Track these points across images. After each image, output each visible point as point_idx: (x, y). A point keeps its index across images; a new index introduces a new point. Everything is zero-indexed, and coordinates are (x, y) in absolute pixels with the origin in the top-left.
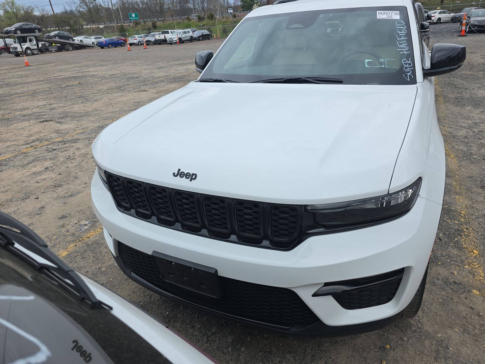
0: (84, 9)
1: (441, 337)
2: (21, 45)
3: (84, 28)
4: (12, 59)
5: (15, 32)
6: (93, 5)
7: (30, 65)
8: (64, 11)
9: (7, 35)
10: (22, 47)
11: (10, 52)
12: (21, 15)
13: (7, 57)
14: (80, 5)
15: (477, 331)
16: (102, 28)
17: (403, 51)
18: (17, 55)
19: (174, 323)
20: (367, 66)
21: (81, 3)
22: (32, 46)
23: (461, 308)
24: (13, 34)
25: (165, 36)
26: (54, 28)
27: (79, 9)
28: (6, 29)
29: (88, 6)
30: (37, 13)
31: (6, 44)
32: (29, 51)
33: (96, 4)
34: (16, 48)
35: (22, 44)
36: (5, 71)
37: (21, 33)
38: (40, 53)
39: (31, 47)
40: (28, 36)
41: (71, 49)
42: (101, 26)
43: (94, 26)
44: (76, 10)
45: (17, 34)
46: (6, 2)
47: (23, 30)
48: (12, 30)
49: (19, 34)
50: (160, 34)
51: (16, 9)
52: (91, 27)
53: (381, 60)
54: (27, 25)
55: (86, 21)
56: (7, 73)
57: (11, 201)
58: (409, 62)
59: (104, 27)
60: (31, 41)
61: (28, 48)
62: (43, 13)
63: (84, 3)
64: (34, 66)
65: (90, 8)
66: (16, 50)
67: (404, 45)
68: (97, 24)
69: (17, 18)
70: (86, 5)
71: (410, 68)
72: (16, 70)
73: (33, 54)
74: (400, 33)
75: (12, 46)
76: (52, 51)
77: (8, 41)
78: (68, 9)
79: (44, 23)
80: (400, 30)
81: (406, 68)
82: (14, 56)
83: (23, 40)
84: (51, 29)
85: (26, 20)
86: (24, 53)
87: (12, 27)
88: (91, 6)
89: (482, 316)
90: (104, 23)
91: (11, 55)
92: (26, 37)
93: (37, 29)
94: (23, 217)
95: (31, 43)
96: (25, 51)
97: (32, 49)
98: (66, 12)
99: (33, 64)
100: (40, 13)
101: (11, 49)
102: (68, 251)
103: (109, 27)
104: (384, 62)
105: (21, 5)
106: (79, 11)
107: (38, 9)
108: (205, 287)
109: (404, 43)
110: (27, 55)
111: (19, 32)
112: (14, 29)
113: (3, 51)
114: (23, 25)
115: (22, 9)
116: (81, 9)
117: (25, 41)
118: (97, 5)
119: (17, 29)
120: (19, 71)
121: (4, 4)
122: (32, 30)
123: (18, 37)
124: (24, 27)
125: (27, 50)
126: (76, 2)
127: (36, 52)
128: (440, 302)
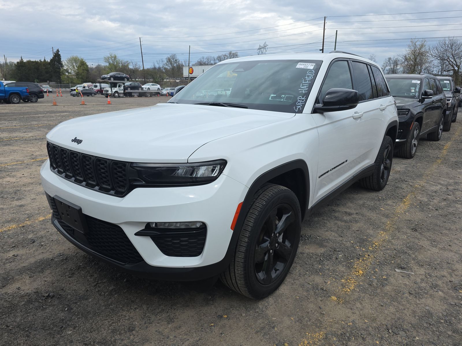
0: (169, 67)
1: (275, 320)
2: (111, 89)
3: (164, 81)
4: (103, 99)
5: (109, 79)
6: (177, 64)
7: (111, 103)
8: (153, 67)
9: (103, 80)
10: (112, 91)
11: (103, 94)
12: (119, 67)
13: (100, 97)
14: (166, 64)
15: (309, 323)
16: (178, 82)
17: (302, 91)
18: (107, 96)
19: (80, 271)
20: (270, 99)
21: (167, 62)
22: (120, 90)
23: (311, 306)
24: (107, 80)
25: (226, 92)
26: (141, 80)
27: (165, 66)
28: (103, 76)
29: (172, 65)
30: (131, 67)
31: (101, 88)
32: (116, 94)
33: (179, 63)
34: (107, 91)
35: (113, 88)
36: (91, 106)
37: (114, 80)
38: (125, 96)
39: (118, 91)
40: (118, 83)
41: (149, 96)
42: (178, 81)
43: (172, 80)
44: (163, 67)
45: (110, 80)
46: (110, 56)
47: (115, 78)
48: (107, 77)
49: (112, 80)
50: (222, 91)
51: (116, 62)
52: (169, 81)
53: (283, 95)
54: (119, 74)
55: (168, 76)
56: (91, 107)
57: (32, 184)
58: (303, 98)
59: (179, 82)
60: (119, 86)
61: (116, 92)
62: (136, 67)
63: (170, 62)
64: (114, 104)
65: (174, 66)
66: (107, 93)
67: (305, 87)
68: (175, 78)
69: (115, 69)
70: (171, 64)
71: (301, 102)
72: (99, 106)
73: (119, 97)
74: (307, 78)
75: (105, 89)
76: (134, 96)
77: (103, 85)
78: (157, 66)
79: (134, 74)
80: (308, 76)
81: (299, 102)
82: (105, 97)
83: (114, 85)
84: (139, 80)
85: (121, 71)
86: (112, 95)
87: (108, 75)
88: (175, 65)
89: (324, 314)
90: (180, 78)
91: (103, 96)
92: (117, 83)
93: (126, 78)
94: (32, 194)
95: (120, 88)
96: (114, 94)
97: (119, 92)
98: (155, 68)
99: (114, 103)
100: (133, 66)
101: (104, 91)
102: (45, 218)
103: (184, 82)
104: (284, 97)
105: (121, 60)
106: (165, 69)
107: (133, 64)
108: (77, 223)
109: (306, 86)
110: (115, 97)
111: (112, 79)
112: (109, 76)
113: (99, 93)
114: (117, 74)
115: (121, 63)
116: (167, 67)
117: (115, 87)
118: (180, 65)
119: (111, 77)
120: (100, 107)
121: (109, 58)
122: (122, 79)
123: (111, 82)
124: (116, 75)
125: (115, 93)
126: (164, 61)
127: (122, 95)
128: (296, 299)
